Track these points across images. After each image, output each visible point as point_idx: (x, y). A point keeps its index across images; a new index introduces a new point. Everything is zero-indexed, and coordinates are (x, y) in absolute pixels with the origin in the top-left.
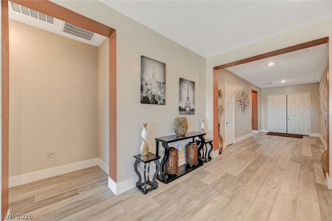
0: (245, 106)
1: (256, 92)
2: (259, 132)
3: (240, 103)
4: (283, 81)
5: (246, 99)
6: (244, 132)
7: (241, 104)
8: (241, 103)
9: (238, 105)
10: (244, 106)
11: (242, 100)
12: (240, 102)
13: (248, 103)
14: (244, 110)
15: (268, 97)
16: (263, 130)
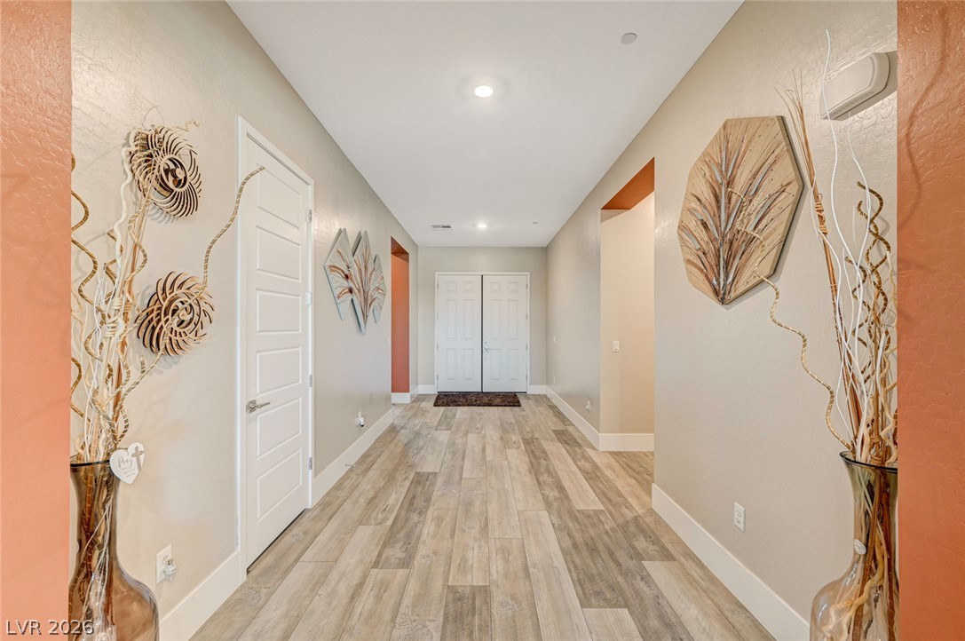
0: (367, 302)
1: (404, 256)
2: (412, 397)
3: (346, 284)
4: (482, 226)
5: (370, 270)
6: (362, 421)
7: (351, 291)
8: (352, 285)
9: (337, 293)
10: (366, 299)
11: (354, 272)
12: (347, 277)
13: (378, 288)
14: (365, 316)
15: (436, 276)
16: (422, 389)
